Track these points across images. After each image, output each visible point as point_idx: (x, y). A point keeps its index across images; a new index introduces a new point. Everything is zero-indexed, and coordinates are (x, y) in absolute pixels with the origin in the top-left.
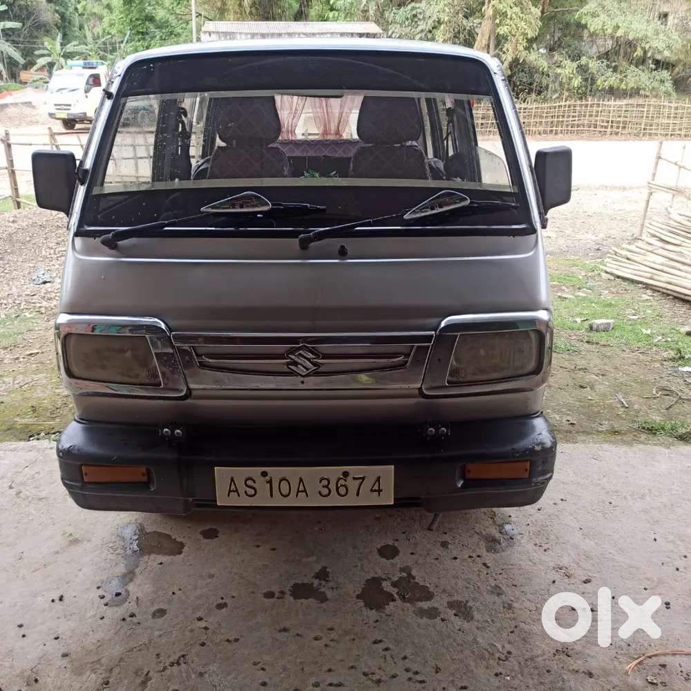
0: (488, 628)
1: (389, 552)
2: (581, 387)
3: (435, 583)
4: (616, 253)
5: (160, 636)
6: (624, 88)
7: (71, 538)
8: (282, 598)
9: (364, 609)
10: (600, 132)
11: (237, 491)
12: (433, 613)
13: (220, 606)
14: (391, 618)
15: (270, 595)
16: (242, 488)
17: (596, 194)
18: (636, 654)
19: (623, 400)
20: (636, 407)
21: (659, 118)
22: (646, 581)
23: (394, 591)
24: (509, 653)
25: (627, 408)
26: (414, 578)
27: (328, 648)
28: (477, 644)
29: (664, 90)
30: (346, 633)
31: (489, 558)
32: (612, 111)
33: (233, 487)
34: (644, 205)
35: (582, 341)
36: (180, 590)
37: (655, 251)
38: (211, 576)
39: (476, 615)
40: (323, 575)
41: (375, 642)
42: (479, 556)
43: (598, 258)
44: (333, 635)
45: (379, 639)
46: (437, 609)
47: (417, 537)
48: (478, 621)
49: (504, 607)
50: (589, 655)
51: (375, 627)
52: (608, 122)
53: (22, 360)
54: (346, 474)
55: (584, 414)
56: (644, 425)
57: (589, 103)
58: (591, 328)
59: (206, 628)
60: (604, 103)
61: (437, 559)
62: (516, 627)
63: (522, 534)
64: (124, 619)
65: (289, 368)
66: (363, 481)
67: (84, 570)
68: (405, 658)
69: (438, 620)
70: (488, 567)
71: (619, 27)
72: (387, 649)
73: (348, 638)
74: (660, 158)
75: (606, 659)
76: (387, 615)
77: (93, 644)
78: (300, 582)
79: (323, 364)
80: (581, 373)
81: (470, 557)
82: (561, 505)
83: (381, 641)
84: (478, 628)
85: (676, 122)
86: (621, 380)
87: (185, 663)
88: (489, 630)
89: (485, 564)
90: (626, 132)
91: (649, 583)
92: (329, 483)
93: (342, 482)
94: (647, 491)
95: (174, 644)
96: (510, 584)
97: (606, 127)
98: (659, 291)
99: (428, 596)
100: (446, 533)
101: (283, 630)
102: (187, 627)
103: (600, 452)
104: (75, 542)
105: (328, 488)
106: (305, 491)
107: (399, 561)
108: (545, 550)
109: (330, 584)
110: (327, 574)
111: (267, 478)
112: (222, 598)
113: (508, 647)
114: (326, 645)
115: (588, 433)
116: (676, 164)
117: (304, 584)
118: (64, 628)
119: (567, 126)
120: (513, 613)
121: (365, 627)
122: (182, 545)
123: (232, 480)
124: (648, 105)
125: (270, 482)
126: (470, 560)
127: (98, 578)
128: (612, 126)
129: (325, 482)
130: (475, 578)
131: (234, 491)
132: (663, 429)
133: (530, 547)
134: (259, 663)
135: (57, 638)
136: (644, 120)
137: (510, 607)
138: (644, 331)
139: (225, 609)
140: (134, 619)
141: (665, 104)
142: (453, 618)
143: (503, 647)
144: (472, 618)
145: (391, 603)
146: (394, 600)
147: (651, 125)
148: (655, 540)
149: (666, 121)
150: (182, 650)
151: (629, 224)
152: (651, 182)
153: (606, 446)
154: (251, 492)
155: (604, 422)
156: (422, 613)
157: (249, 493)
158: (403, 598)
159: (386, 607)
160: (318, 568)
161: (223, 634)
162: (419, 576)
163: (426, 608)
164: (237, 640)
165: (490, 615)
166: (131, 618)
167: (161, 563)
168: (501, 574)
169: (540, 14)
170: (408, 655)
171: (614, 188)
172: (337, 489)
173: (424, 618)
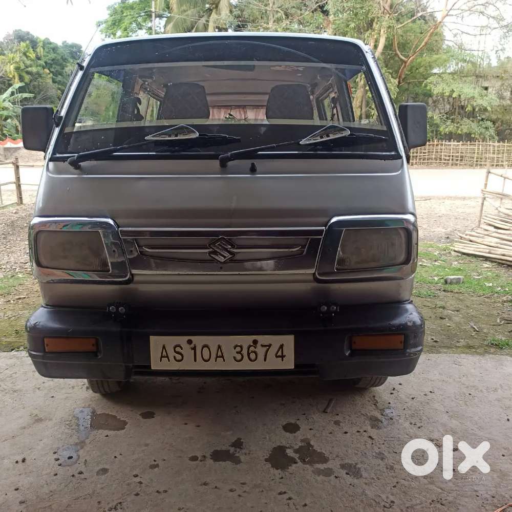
0: (374, 484)
1: (291, 428)
2: (441, 318)
3: (329, 450)
4: (461, 238)
5: (102, 488)
6: (460, 133)
7: (37, 418)
8: (204, 460)
9: (272, 469)
10: (445, 163)
11: (167, 357)
12: (328, 473)
13: (153, 467)
14: (294, 475)
15: (194, 459)
16: (171, 354)
17: (443, 202)
18: (499, 504)
19: (474, 326)
20: (485, 331)
21: (487, 153)
22: (503, 449)
23: (296, 456)
24: (393, 502)
25: (478, 331)
26: (312, 447)
27: (241, 498)
28: (366, 495)
29: (489, 134)
30: (256, 486)
31: (373, 432)
32: (452, 149)
33: (164, 353)
34: (479, 209)
35: (440, 290)
36: (121, 454)
37: (490, 235)
38: (147, 445)
39: (364, 474)
40: (238, 444)
41: (280, 494)
42: (365, 431)
43: (448, 243)
44: (246, 488)
45: (283, 491)
46: (332, 469)
47: (315, 418)
48: (366, 478)
49: (387, 468)
50: (460, 504)
51: (280, 482)
52: (449, 156)
53: (12, 302)
54: (255, 342)
55: (445, 335)
56: (492, 342)
57: (435, 143)
58: (446, 282)
59: (141, 483)
60: (446, 143)
61: (331, 433)
62: (397, 483)
63: (399, 416)
64: (73, 476)
65: (211, 256)
66: (269, 348)
67: (45, 440)
68: (305, 505)
69: (332, 477)
70: (373, 439)
71: (454, 91)
72: (290, 499)
73: (257, 490)
74: (489, 172)
75: (474, 507)
76: (290, 474)
77: (46, 494)
78: (219, 449)
79: (237, 253)
80: (441, 309)
81: (358, 432)
82: (430, 396)
83: (285, 493)
84: (366, 484)
85: (500, 156)
86: (472, 314)
87: (121, 509)
88: (375, 485)
89: (370, 437)
90: (463, 163)
91: (506, 451)
92: (242, 350)
93: (252, 349)
94: (499, 386)
95: (113, 494)
96: (391, 451)
97: (449, 160)
98: (495, 262)
99: (325, 460)
100: (338, 415)
101: (204, 484)
102: (124, 482)
103: (459, 360)
104: (39, 420)
105: (241, 354)
106: (222, 357)
107: (299, 435)
108: (419, 428)
109: (243, 451)
110: (241, 444)
111: (192, 346)
112: (155, 461)
113: (392, 498)
114: (239, 496)
115: (448, 348)
116: (501, 176)
117: (221, 451)
118: (24, 482)
119: (420, 159)
120: (394, 472)
121: (272, 483)
122: (125, 423)
123: (164, 347)
124: (478, 144)
125: (194, 349)
126: (358, 434)
127: (55, 446)
128: (452, 159)
129: (238, 349)
130: (363, 447)
131: (165, 357)
132: (508, 345)
133: (407, 424)
134: (183, 508)
135: (17, 489)
136: (476, 155)
137: (392, 468)
138: (487, 284)
139: (157, 468)
140: (82, 476)
141: (490, 143)
142: (345, 476)
143: (387, 498)
144: (361, 476)
145: (294, 465)
146: (296, 463)
147: (481, 159)
148: (508, 420)
149: (492, 155)
150: (119, 499)
151: (469, 222)
152: (484, 190)
153: (463, 355)
154: (179, 357)
155: (461, 340)
156: (319, 472)
157: (177, 359)
158: (304, 461)
159: (290, 467)
160: (234, 439)
161: (154, 487)
162: (317, 446)
163: (322, 468)
164: (165, 491)
165: (376, 474)
166: (79, 475)
167: (107, 436)
168: (383, 444)
169: (397, 83)
170: (307, 503)
171: (456, 198)
172: (249, 354)
173: (321, 476)
